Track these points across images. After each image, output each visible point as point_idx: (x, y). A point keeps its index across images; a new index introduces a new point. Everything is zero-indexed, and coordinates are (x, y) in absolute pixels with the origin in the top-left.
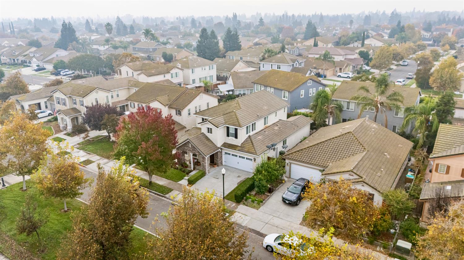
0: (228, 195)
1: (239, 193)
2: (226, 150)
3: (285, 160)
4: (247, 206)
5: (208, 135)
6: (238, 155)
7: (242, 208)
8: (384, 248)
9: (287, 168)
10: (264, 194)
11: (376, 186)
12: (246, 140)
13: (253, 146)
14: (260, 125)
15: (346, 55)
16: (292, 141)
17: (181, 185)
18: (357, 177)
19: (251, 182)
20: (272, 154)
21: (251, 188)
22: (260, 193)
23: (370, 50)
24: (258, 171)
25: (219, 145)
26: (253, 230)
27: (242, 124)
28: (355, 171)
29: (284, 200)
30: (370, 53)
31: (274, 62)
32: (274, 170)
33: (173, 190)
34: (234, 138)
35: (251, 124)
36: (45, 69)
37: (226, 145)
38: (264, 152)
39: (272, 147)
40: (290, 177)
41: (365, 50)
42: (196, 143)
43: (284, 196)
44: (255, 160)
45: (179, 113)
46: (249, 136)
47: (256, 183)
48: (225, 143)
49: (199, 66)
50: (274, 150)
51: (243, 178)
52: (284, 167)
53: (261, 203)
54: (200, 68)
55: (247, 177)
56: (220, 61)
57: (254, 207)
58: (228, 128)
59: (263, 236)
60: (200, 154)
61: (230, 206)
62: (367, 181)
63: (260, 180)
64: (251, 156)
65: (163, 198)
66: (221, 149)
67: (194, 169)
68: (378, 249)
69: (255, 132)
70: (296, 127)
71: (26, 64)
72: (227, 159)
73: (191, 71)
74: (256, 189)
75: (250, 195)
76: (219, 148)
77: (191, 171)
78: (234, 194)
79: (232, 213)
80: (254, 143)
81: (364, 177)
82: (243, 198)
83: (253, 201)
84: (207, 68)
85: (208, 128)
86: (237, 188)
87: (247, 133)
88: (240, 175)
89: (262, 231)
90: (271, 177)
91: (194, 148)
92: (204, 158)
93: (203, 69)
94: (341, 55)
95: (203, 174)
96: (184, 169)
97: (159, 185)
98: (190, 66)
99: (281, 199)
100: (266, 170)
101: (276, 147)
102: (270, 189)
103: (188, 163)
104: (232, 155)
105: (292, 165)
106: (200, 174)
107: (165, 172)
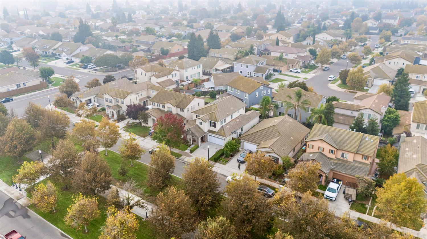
0: (211, 158)
1: (216, 157)
2: (209, 134)
3: (240, 140)
4: (220, 163)
5: (200, 126)
6: (216, 137)
7: (217, 164)
8: (280, 182)
9: (242, 144)
10: (229, 157)
11: (280, 154)
12: (220, 129)
13: (224, 132)
14: (228, 119)
15: (298, 53)
16: (246, 127)
17: (186, 153)
18: (272, 150)
19: (222, 152)
20: (235, 136)
21: (222, 155)
22: (227, 157)
23: (317, 48)
24: (226, 146)
25: (206, 131)
26: (222, 174)
27: (218, 120)
28: (271, 147)
29: (238, 160)
30: (317, 50)
31: (243, 63)
32: (234, 146)
33: (182, 155)
34: (214, 127)
35: (223, 120)
36: (73, 62)
37: (210, 131)
38: (230, 135)
39: (235, 132)
40: (243, 149)
41: (314, 48)
42: (193, 130)
43: (238, 159)
44: (225, 140)
45: (182, 110)
46: (222, 126)
47: (225, 152)
48: (209, 130)
49: (190, 67)
50: (236, 133)
51: (218, 149)
52: (240, 143)
53: (227, 162)
54: (191, 68)
55: (221, 148)
56: (205, 59)
57: (223, 164)
58: (211, 122)
59: (226, 177)
60: (196, 136)
61: (211, 164)
62: (276, 152)
63: (227, 151)
64: (223, 138)
65: (178, 160)
66: (207, 133)
67: (193, 144)
68: (277, 182)
69: (225, 123)
70: (249, 118)
71: (56, 56)
72: (210, 138)
73: (185, 71)
74: (225, 155)
75: (222, 158)
76: (206, 133)
77: (191, 145)
78: (214, 158)
79: (212, 167)
80: (224, 130)
81: (275, 150)
82: (218, 160)
83: (223, 161)
84: (196, 67)
85: (200, 122)
86: (215, 154)
87: (221, 125)
88: (217, 147)
89: (226, 175)
90: (232, 149)
91: (192, 133)
92: (198, 139)
93: (193, 68)
94: (294, 54)
95: (197, 147)
96: (186, 144)
97: (174, 152)
98: (184, 67)
99: (237, 160)
100: (230, 146)
101: (237, 132)
102: (232, 155)
103: (189, 140)
104: (213, 136)
105: (244, 143)
106: (196, 147)
107: (179, 147)
